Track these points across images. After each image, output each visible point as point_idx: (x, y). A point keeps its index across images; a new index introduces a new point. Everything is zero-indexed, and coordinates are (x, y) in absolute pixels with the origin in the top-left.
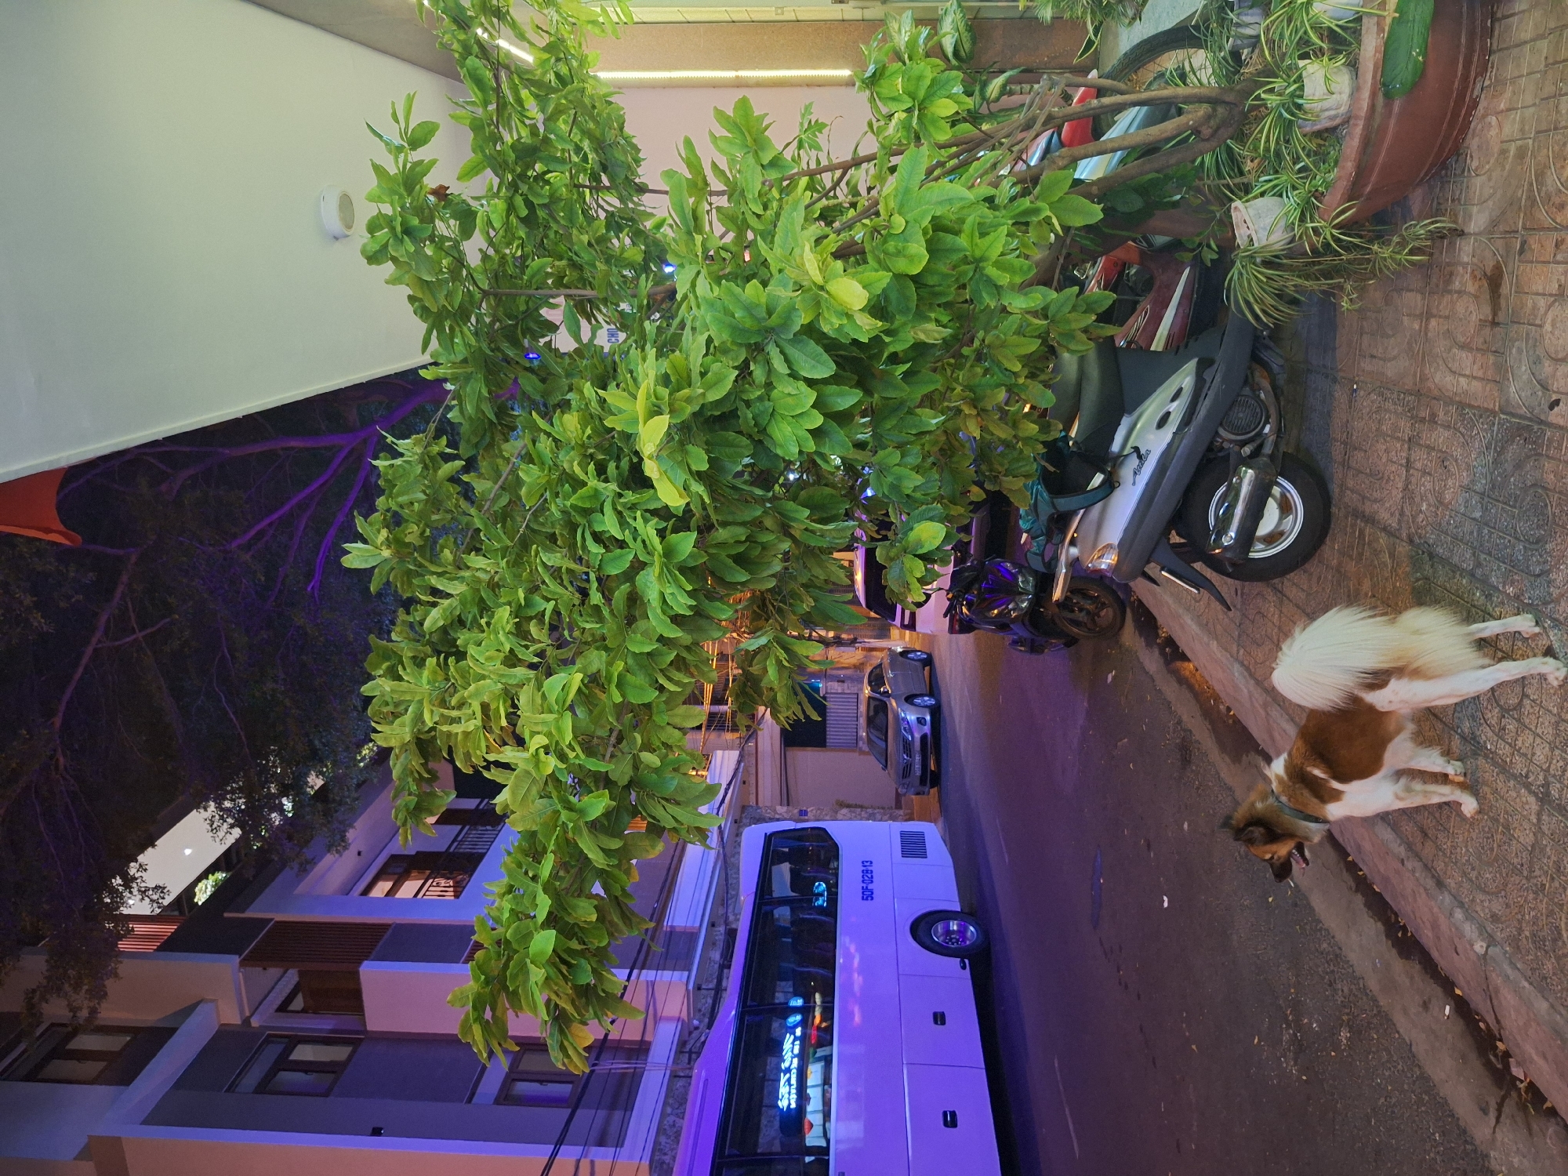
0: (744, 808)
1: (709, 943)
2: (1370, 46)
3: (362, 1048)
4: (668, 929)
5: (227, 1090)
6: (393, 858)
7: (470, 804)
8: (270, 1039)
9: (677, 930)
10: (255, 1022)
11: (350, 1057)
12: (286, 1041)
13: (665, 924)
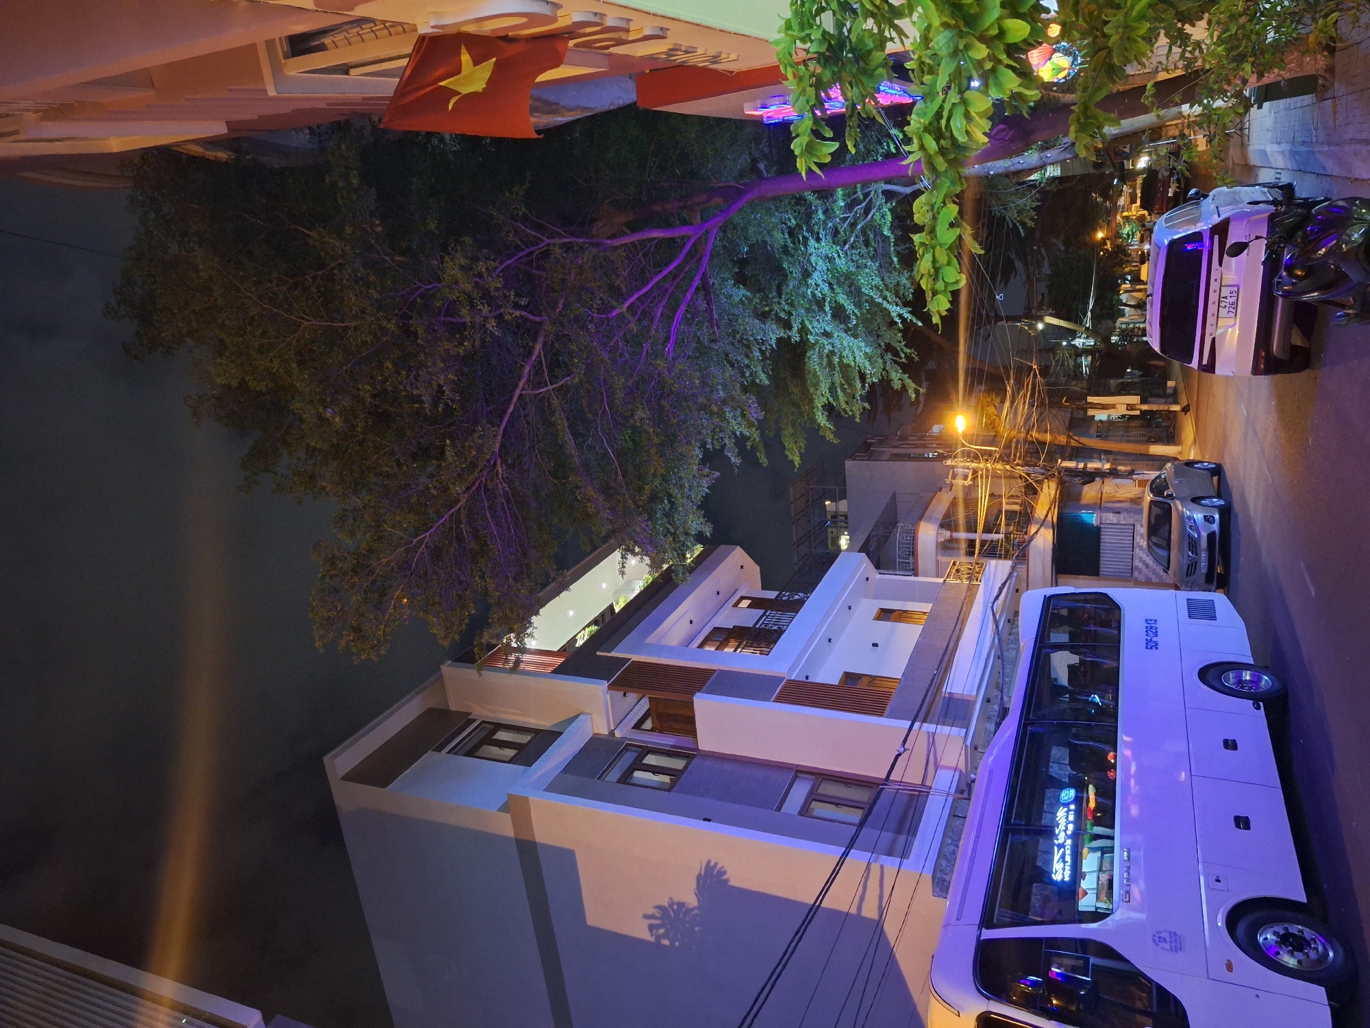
3: (695, 762)
4: (947, 695)
5: (599, 778)
6: (716, 629)
7: (772, 595)
8: (628, 747)
9: (955, 696)
10: (618, 734)
11: (686, 767)
12: (640, 750)
13: (944, 690)
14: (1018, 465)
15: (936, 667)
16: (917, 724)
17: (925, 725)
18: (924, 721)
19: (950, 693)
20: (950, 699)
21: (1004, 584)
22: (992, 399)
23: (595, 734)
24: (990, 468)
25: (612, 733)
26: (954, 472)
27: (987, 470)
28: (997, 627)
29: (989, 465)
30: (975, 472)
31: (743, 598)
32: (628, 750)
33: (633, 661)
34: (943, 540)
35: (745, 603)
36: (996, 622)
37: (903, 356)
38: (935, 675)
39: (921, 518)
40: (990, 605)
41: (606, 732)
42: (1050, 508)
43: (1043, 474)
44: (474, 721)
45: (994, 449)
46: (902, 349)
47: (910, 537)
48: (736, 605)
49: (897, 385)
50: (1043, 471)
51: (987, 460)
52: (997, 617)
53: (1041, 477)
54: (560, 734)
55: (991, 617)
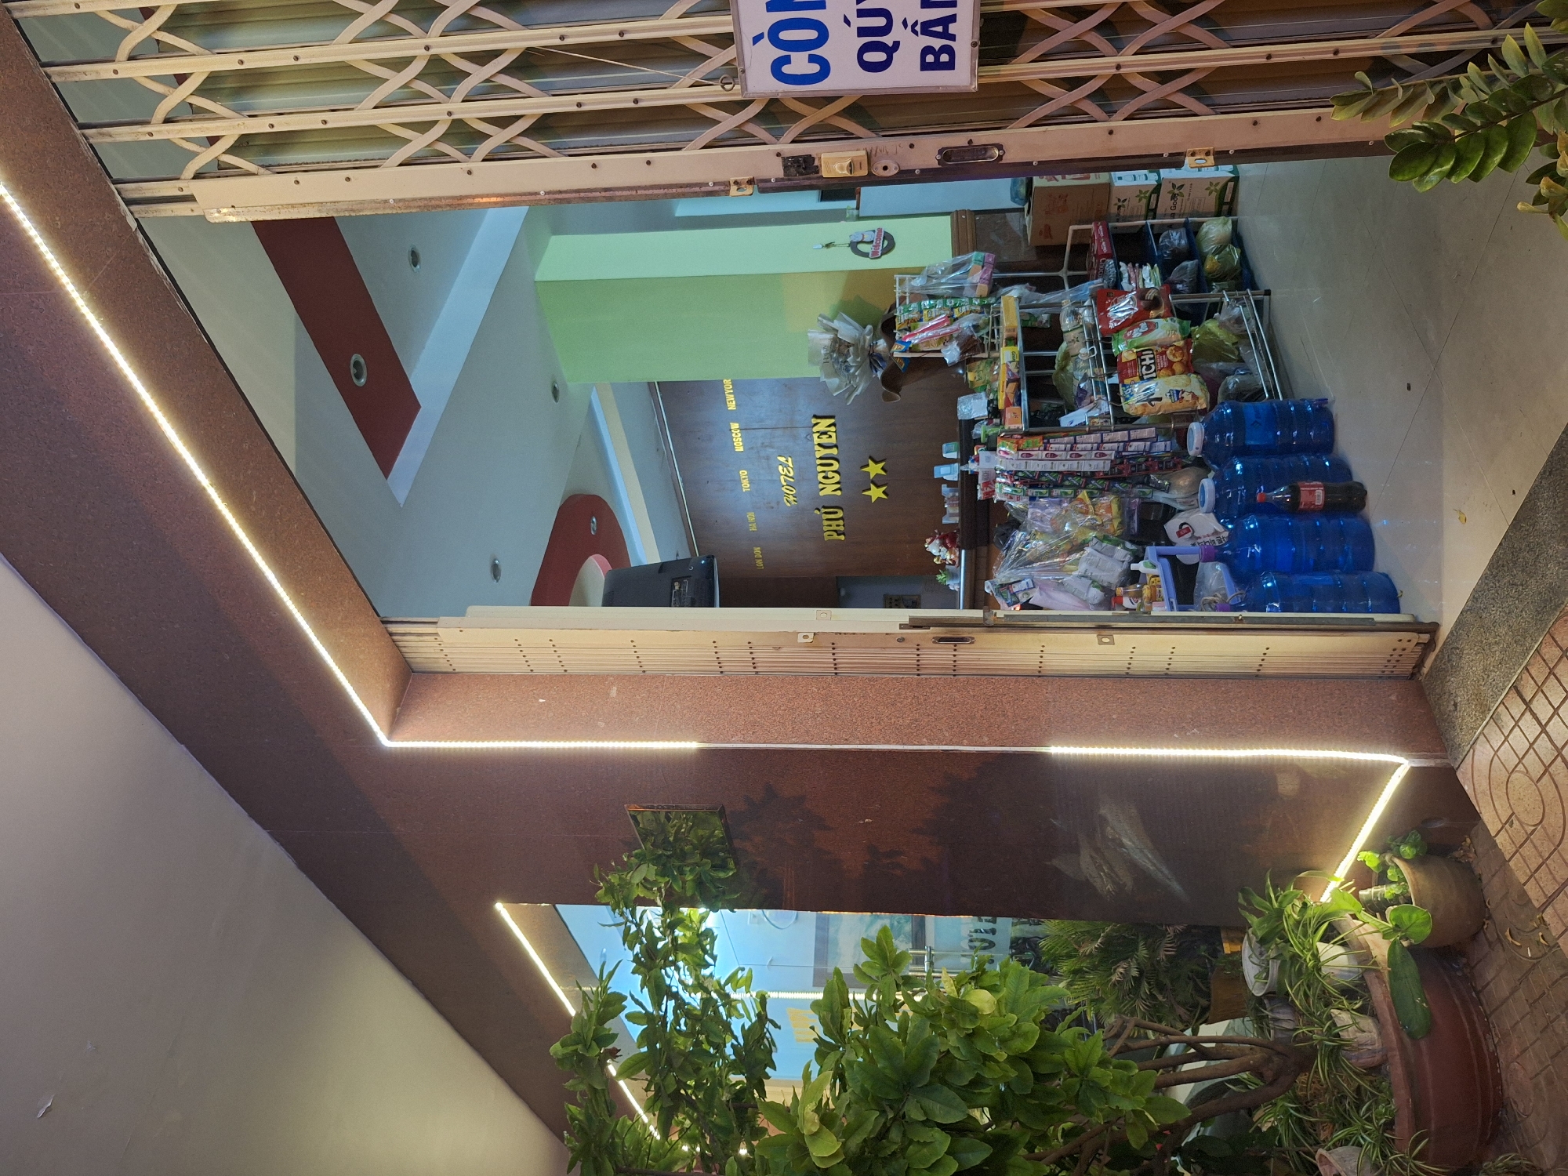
2: (1379, 994)
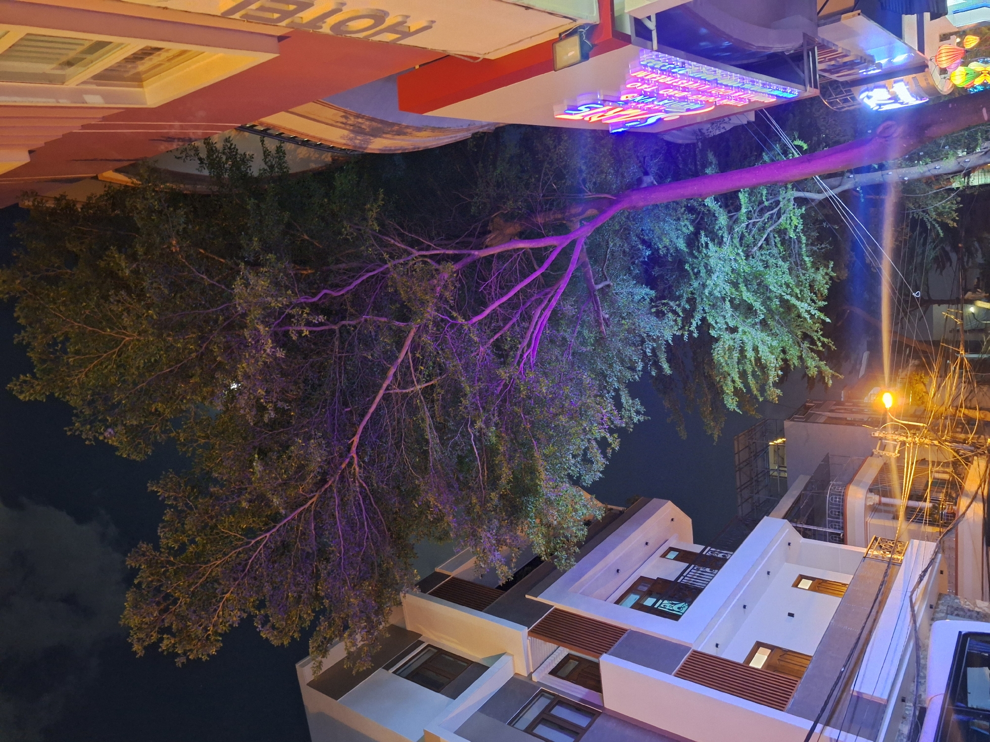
0: (940, 596)
1: (898, 716)
3: (599, 721)
4: (855, 694)
5: (510, 724)
6: (642, 579)
7: (698, 549)
8: (542, 693)
9: (864, 696)
10: (535, 678)
11: (589, 725)
12: (553, 697)
13: (852, 688)
14: (946, 441)
15: (844, 663)
16: (819, 726)
17: (828, 728)
18: (827, 724)
19: (858, 692)
20: (858, 697)
21: (925, 571)
22: (921, 377)
23: (516, 674)
24: (918, 441)
25: (530, 675)
26: (881, 443)
27: (915, 443)
28: (915, 622)
29: (917, 439)
30: (903, 443)
31: (671, 549)
32: (542, 695)
33: (556, 609)
34: (871, 503)
35: (672, 555)
36: (914, 617)
37: (820, 344)
38: (841, 673)
39: (850, 481)
40: (909, 594)
41: (525, 673)
42: (980, 486)
43: (972, 451)
44: (422, 643)
45: (922, 425)
46: (819, 339)
47: (840, 498)
48: (664, 556)
49: (813, 372)
50: (972, 448)
51: (915, 434)
52: (916, 608)
53: (970, 454)
54: (487, 668)
55: (909, 609)
